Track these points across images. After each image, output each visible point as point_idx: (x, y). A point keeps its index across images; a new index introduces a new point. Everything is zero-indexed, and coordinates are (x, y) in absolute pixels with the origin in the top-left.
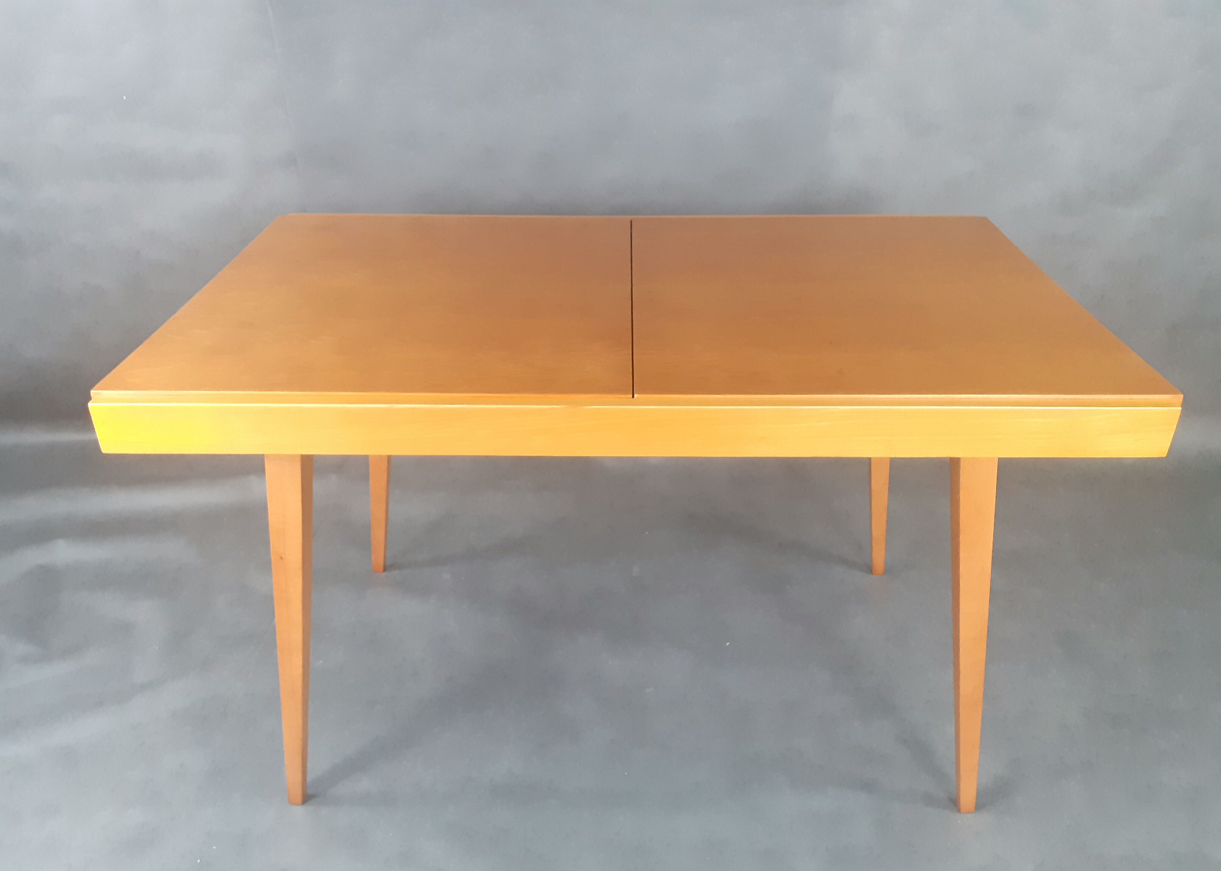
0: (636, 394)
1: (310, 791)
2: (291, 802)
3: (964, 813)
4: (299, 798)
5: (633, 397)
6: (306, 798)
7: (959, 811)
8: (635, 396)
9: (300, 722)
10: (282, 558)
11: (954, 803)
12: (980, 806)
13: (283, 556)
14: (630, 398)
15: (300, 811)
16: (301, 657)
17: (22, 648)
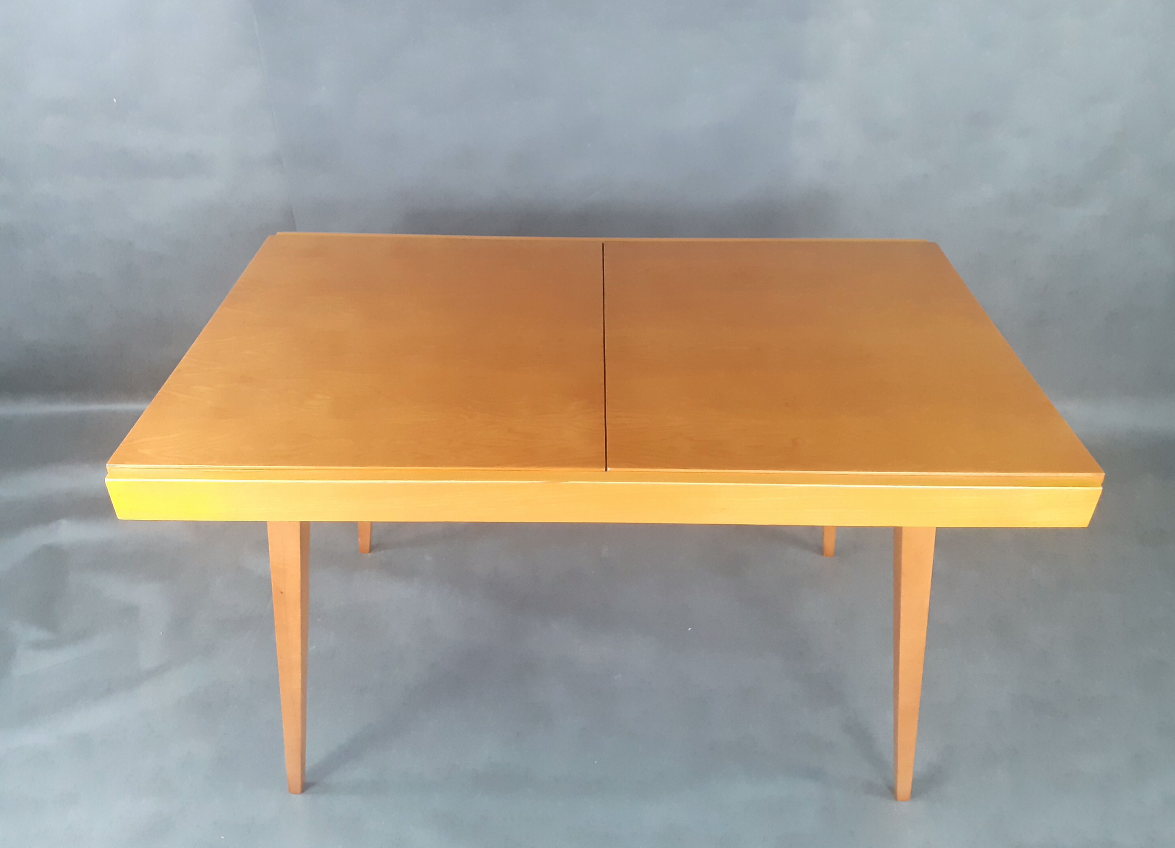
0: (609, 467)
1: (308, 780)
2: (290, 791)
3: (902, 801)
4: (299, 789)
5: (606, 470)
6: (305, 787)
7: (896, 799)
8: (608, 469)
9: (299, 726)
10: (282, 593)
11: (892, 791)
12: (914, 794)
13: (283, 591)
14: (604, 471)
15: (300, 799)
16: (300, 675)
17: (35, 634)
